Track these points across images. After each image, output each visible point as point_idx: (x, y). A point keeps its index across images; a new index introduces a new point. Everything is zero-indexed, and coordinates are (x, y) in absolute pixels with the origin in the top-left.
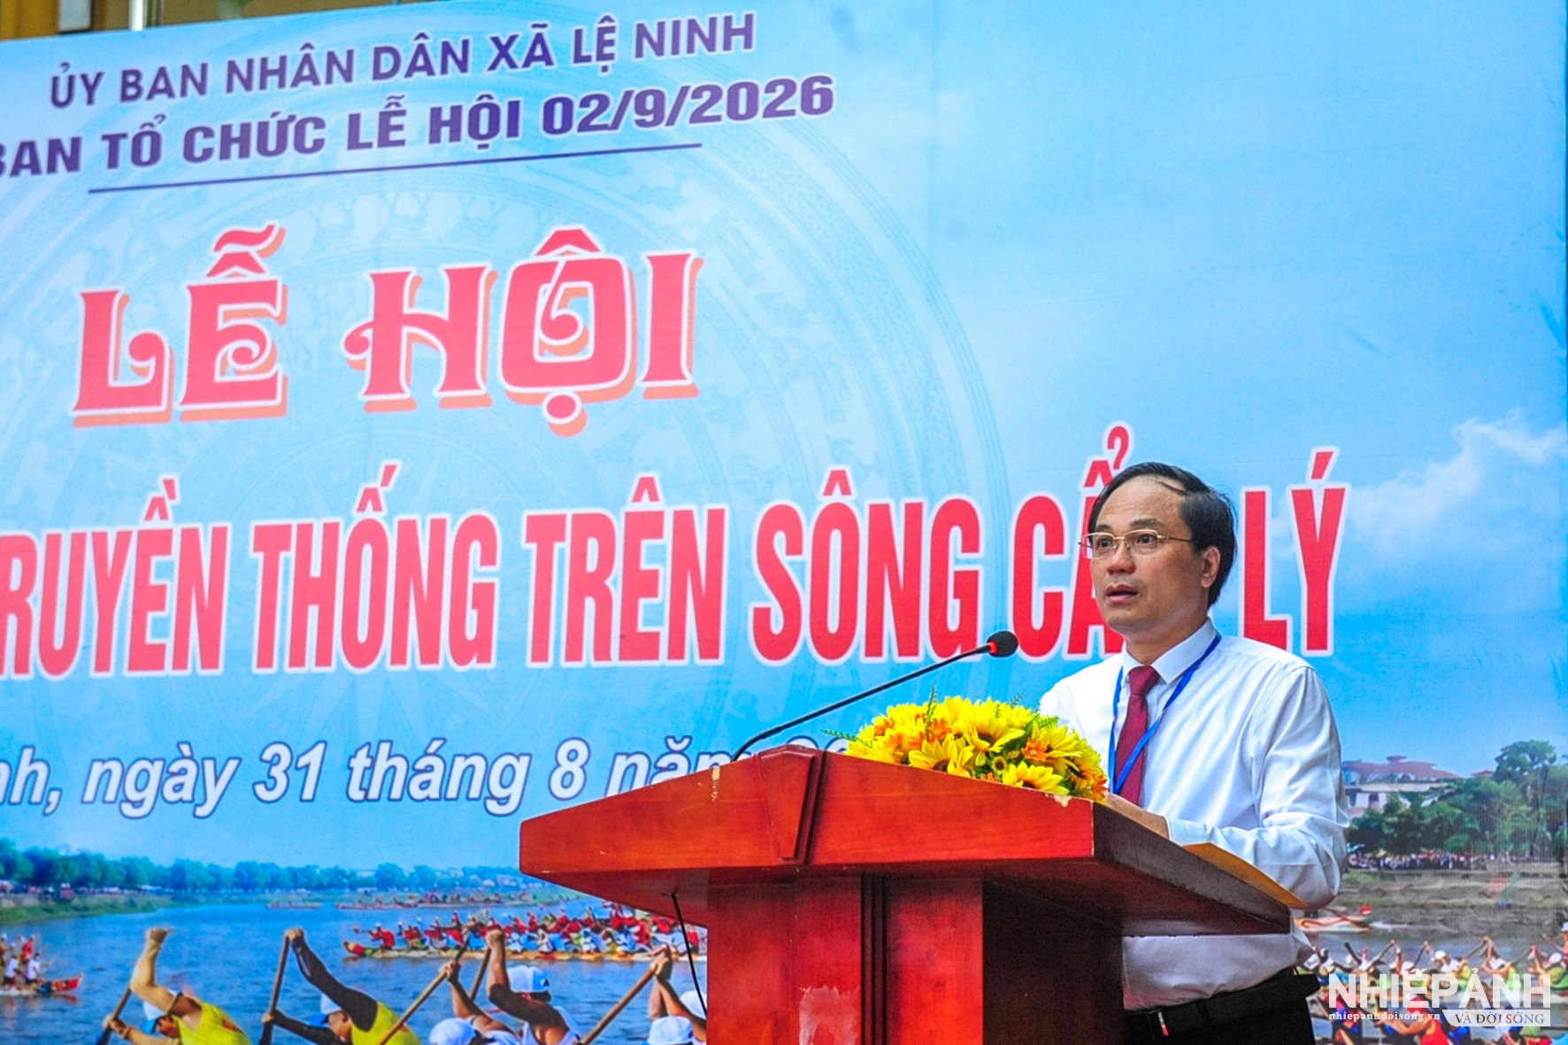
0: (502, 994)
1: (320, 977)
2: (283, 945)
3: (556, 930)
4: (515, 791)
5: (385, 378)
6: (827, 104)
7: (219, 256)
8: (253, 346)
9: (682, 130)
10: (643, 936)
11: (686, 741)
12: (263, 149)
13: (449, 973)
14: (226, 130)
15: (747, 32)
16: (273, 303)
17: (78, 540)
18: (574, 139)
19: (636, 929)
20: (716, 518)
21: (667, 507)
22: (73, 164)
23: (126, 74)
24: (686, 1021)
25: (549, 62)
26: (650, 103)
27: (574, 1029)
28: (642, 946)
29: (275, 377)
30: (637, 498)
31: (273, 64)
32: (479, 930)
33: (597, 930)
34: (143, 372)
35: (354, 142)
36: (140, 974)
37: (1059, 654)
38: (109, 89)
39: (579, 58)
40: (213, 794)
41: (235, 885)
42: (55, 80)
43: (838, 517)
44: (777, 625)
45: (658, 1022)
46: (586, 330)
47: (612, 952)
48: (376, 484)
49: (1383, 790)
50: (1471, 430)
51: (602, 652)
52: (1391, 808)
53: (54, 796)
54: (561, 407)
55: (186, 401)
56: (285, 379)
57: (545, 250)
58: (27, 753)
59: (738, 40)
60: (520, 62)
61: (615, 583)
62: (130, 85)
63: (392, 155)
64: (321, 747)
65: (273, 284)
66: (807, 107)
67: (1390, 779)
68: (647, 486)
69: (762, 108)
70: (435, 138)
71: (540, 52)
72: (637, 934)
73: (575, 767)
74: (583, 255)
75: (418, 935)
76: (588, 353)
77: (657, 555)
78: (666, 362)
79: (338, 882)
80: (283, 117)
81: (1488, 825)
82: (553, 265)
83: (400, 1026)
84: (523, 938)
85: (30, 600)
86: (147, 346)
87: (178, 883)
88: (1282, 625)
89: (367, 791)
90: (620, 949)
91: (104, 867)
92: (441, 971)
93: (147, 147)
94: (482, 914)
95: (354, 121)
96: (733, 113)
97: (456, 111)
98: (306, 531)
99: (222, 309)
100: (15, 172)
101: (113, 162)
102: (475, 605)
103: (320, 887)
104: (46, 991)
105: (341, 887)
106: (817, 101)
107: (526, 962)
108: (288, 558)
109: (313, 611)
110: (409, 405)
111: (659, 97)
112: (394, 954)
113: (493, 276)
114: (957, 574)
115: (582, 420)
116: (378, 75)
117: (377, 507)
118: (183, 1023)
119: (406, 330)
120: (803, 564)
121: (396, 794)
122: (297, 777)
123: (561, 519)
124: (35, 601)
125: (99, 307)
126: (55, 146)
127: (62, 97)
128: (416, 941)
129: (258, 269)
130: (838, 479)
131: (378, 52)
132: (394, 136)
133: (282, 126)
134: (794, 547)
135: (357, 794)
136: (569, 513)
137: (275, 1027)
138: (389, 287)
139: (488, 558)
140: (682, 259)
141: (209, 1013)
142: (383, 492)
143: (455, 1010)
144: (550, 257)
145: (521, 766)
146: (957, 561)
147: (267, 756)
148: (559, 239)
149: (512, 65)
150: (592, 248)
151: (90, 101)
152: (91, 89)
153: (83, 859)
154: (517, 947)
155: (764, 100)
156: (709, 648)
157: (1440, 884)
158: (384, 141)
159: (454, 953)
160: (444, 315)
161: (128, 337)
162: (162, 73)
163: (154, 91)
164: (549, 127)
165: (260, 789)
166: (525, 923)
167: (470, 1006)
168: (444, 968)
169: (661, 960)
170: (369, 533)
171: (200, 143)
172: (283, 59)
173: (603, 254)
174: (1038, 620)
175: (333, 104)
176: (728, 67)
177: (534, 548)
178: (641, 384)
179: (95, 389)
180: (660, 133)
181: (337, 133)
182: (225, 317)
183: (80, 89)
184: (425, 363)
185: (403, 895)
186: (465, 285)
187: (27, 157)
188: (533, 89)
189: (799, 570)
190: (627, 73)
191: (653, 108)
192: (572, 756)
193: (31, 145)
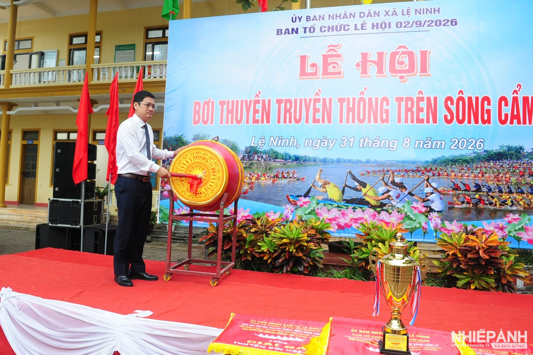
0: (393, 183)
1: (354, 178)
2: (347, 173)
3: (404, 171)
4: (395, 146)
5: (364, 71)
6: (456, 24)
7: (328, 49)
8: (336, 66)
9: (426, 28)
10: (423, 173)
11: (431, 138)
12: (337, 30)
13: (382, 178)
14: (329, 27)
15: (439, 11)
16: (340, 58)
17: (301, 100)
18: (402, 29)
19: (422, 172)
20: (435, 99)
21: (425, 96)
22: (297, 32)
23: (307, 17)
24: (432, 188)
25: (397, 15)
26: (418, 23)
27: (408, 189)
28: (422, 175)
29: (341, 71)
30: (419, 94)
31: (338, 15)
32: (388, 171)
33: (413, 172)
34: (313, 70)
35: (356, 29)
36: (317, 177)
37: (508, 124)
38: (304, 19)
39: (403, 14)
40: (331, 145)
41: (336, 162)
42: (292, 18)
43: (461, 99)
44: (449, 118)
45: (426, 188)
46: (406, 64)
47: (417, 176)
48: (363, 90)
51: (412, 122)
53: (298, 145)
55: (322, 75)
56: (343, 71)
57: (397, 49)
58: (292, 138)
59: (437, 12)
60: (390, 15)
61: (415, 109)
63: (364, 31)
64: (353, 138)
65: (340, 55)
66: (452, 24)
68: (420, 92)
69: (442, 24)
70: (373, 28)
71: (395, 13)
72: (422, 173)
73: (408, 142)
74: (405, 50)
75: (375, 172)
76: (407, 68)
77: (424, 105)
78: (424, 69)
79: (358, 162)
80: (341, 24)
82: (399, 52)
83: (372, 188)
84: (398, 173)
85: (291, 110)
86: (314, 65)
87: (325, 161)
89: (363, 146)
90: (418, 175)
91: (310, 158)
92: (380, 178)
93: (312, 30)
94: (389, 168)
95: (356, 25)
96: (436, 25)
97: (377, 24)
98: (349, 99)
99: (329, 59)
100: (285, 34)
101: (305, 32)
102: (385, 113)
103: (354, 163)
104: (298, 179)
105: (359, 163)
106: (454, 23)
107: (398, 177)
108: (345, 104)
110: (370, 76)
111: (420, 22)
112: (370, 175)
113: (386, 54)
114: (486, 110)
115: (406, 80)
116: (360, 17)
117: (364, 95)
118: (327, 186)
119: (368, 63)
120: (454, 107)
121: (370, 146)
122: (349, 143)
123: (403, 98)
124: (292, 111)
125: (303, 59)
126: (293, 29)
127: (294, 20)
128: (375, 173)
129: (336, 52)
130: (461, 92)
131: (360, 13)
132: (364, 28)
133: (341, 26)
134: (452, 103)
135: (361, 146)
136: (404, 97)
137: (346, 187)
138: (364, 56)
139: (388, 104)
140: (427, 51)
141: (331, 185)
142: (364, 92)
143: (383, 185)
145: (396, 142)
146: (486, 107)
147: (342, 139)
148: (400, 47)
149: (389, 15)
150: (407, 49)
151: (300, 21)
152: (300, 20)
153: (305, 156)
154: (395, 174)
155: (443, 23)
156: (435, 121)
158: (362, 29)
159: (383, 175)
160: (376, 60)
161: (309, 64)
162: (315, 16)
163: (313, 20)
164: (397, 27)
165: (341, 145)
166: (398, 170)
167: (386, 184)
168: (381, 178)
169: (427, 177)
170: (361, 99)
171: (323, 29)
172: (340, 14)
173: (410, 50)
174: (503, 118)
175: (351, 22)
176: (435, 17)
177: (397, 103)
178: (418, 74)
179: (303, 73)
180: (421, 28)
181: (352, 27)
182: (330, 60)
183: (298, 19)
184: (373, 69)
185: (372, 164)
186: (380, 55)
187: (287, 31)
188: (393, 20)
189: (453, 108)
190: (413, 17)
191: (419, 24)
192: (407, 140)
193: (288, 29)
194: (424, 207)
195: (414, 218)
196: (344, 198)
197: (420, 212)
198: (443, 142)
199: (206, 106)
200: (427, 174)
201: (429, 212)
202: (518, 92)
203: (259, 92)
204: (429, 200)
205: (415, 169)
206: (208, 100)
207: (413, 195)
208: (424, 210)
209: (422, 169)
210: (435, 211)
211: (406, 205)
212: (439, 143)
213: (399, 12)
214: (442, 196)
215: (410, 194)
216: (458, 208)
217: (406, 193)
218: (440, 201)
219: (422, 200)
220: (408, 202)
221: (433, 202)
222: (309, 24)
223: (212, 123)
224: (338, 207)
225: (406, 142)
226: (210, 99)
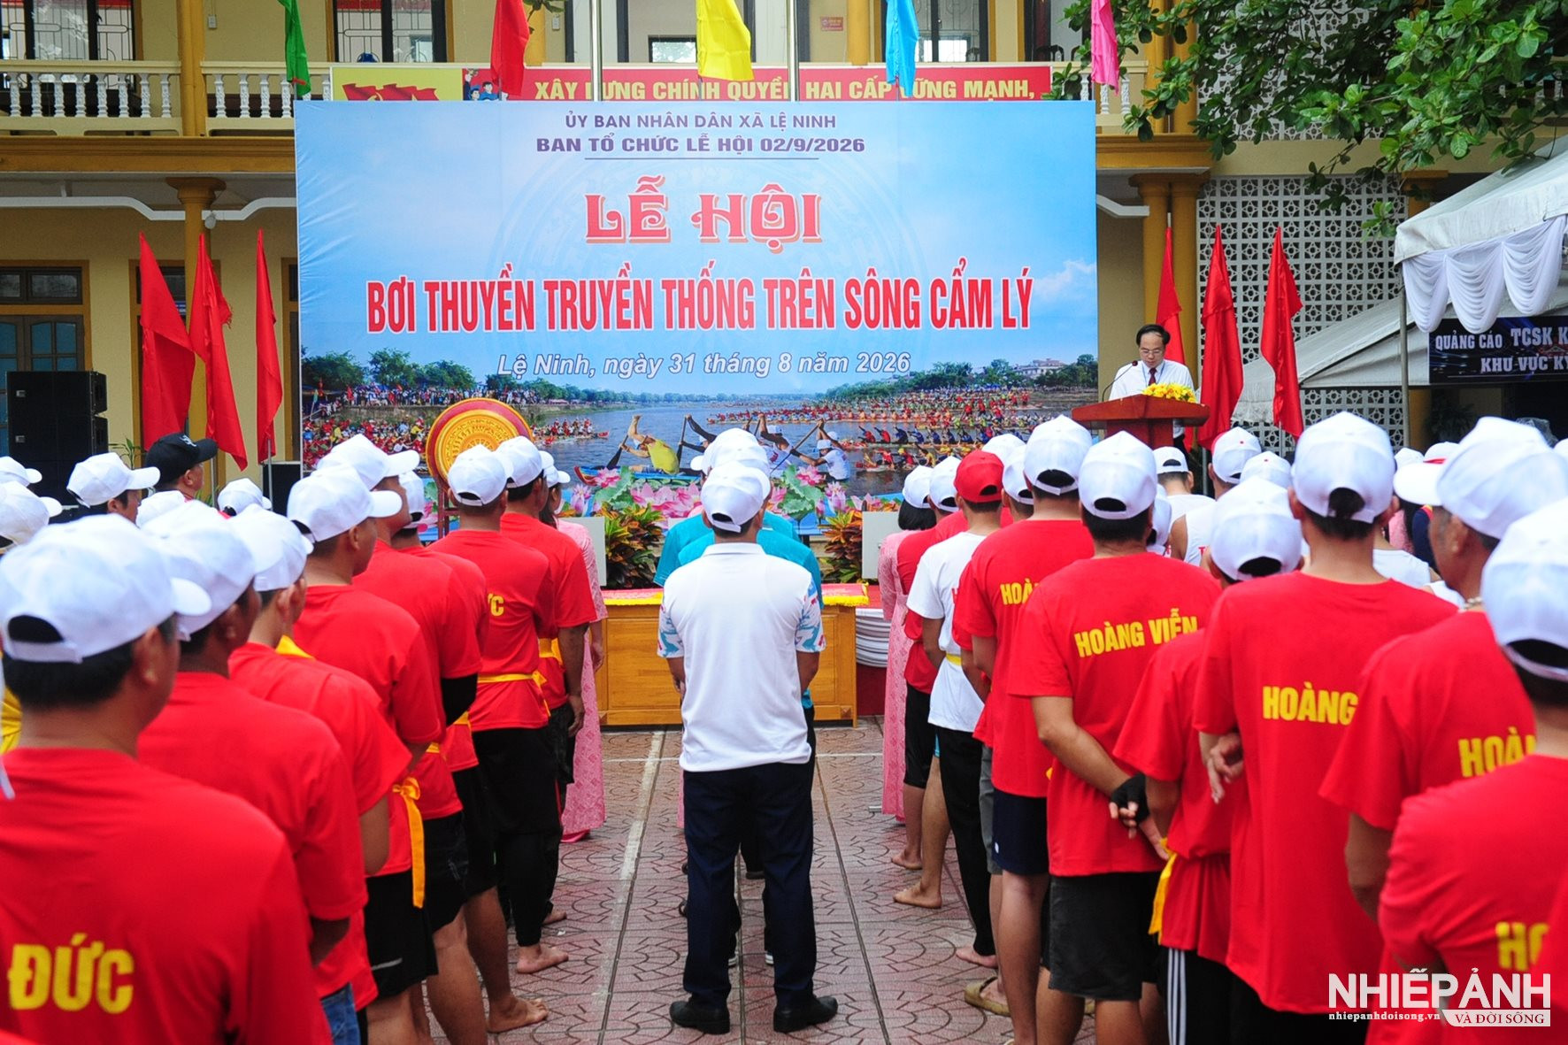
0: (765, 434)
1: (698, 430)
4: (766, 369)
5: (708, 231)
6: (862, 148)
7: (640, 185)
8: (656, 218)
9: (812, 153)
10: (814, 415)
11: (824, 354)
12: (654, 148)
14: (639, 140)
15: (833, 122)
16: (663, 203)
17: (593, 283)
18: (772, 153)
20: (831, 283)
21: (813, 278)
22: (578, 148)
23: (596, 117)
24: (829, 441)
25: (762, 126)
26: (800, 143)
29: (665, 229)
30: (803, 275)
31: (656, 118)
32: (755, 414)
34: (614, 225)
35: (690, 148)
36: (631, 430)
37: (946, 327)
38: (590, 122)
39: (773, 125)
40: (654, 371)
41: (664, 400)
42: (568, 118)
43: (872, 283)
44: (853, 317)
45: (820, 441)
46: (781, 219)
48: (707, 267)
49: (1045, 369)
50: (1068, 263)
51: (793, 325)
52: (1047, 374)
53: (592, 371)
54: (774, 244)
55: (631, 236)
56: (669, 230)
57: (764, 191)
58: (580, 356)
59: (830, 124)
60: (751, 125)
61: (797, 302)
62: (599, 121)
63: (704, 154)
64: (693, 355)
65: (662, 196)
66: (855, 149)
67: (1047, 365)
68: (806, 271)
69: (839, 148)
70: (721, 149)
71: (758, 122)
73: (787, 362)
74: (778, 193)
76: (782, 226)
77: (811, 293)
78: (811, 230)
79: (703, 399)
80: (661, 137)
81: (1075, 378)
82: (768, 196)
85: (575, 303)
86: (613, 216)
87: (643, 400)
88: (1014, 320)
89: (712, 370)
91: (615, 395)
93: (608, 144)
94: (756, 409)
95: (689, 141)
96: (829, 149)
97: (728, 140)
98: (681, 283)
99: (643, 204)
100: (554, 149)
101: (594, 149)
102: (747, 309)
104: (596, 436)
106: (859, 147)
108: (675, 292)
109: (687, 310)
110: (718, 241)
111: (803, 141)
113: (746, 198)
114: (912, 302)
115: (781, 250)
116: (697, 125)
117: (708, 275)
118: (649, 446)
119: (714, 215)
121: (722, 370)
123: (776, 281)
124: (577, 304)
125: (593, 202)
126: (569, 141)
127: (571, 123)
129: (656, 191)
130: (872, 271)
131: (697, 117)
132: (705, 147)
133: (661, 141)
134: (858, 292)
135: (707, 370)
136: (778, 279)
138: (707, 201)
139: (750, 293)
140: (814, 196)
141: (658, 443)
142: (709, 270)
144: (766, 193)
145: (768, 361)
146: (912, 298)
147: (673, 358)
148: (769, 187)
149: (748, 126)
150: (781, 191)
151: (583, 126)
152: (583, 122)
153: (607, 392)
155: (840, 145)
156: (831, 324)
157: (1062, 395)
158: (701, 149)
160: (728, 210)
161: (606, 212)
162: (611, 118)
163: (608, 124)
164: (763, 148)
165: (671, 369)
169: (820, 422)
170: (705, 284)
171: (629, 145)
172: (660, 117)
173: (785, 193)
174: (939, 317)
175: (681, 134)
176: (827, 133)
177: (766, 290)
178: (802, 237)
179: (594, 230)
180: (804, 154)
181: (683, 145)
182: (644, 207)
183: (578, 122)
184: (723, 227)
185: (727, 403)
186: (735, 201)
187: (558, 145)
188: (757, 135)
189: (860, 299)
190: (790, 132)
191: (801, 145)
192: (785, 358)
193: (560, 141)
194: (818, 473)
195: (802, 495)
196: (681, 466)
197: (812, 483)
198: (845, 360)
199: (396, 293)
200: (821, 416)
201: (825, 482)
202: (962, 273)
203: (509, 266)
204: (825, 462)
205: (801, 408)
206: (399, 281)
207: (798, 455)
208: (817, 479)
209: (812, 408)
210: (836, 481)
211: (788, 472)
212: (838, 361)
213: (765, 120)
214: (845, 453)
215: (794, 452)
216: (872, 473)
217: (788, 451)
218: (843, 463)
219: (813, 463)
220: (792, 467)
221: (831, 464)
222: (602, 133)
223: (411, 328)
224: (672, 483)
225: (783, 361)
226: (403, 279)
